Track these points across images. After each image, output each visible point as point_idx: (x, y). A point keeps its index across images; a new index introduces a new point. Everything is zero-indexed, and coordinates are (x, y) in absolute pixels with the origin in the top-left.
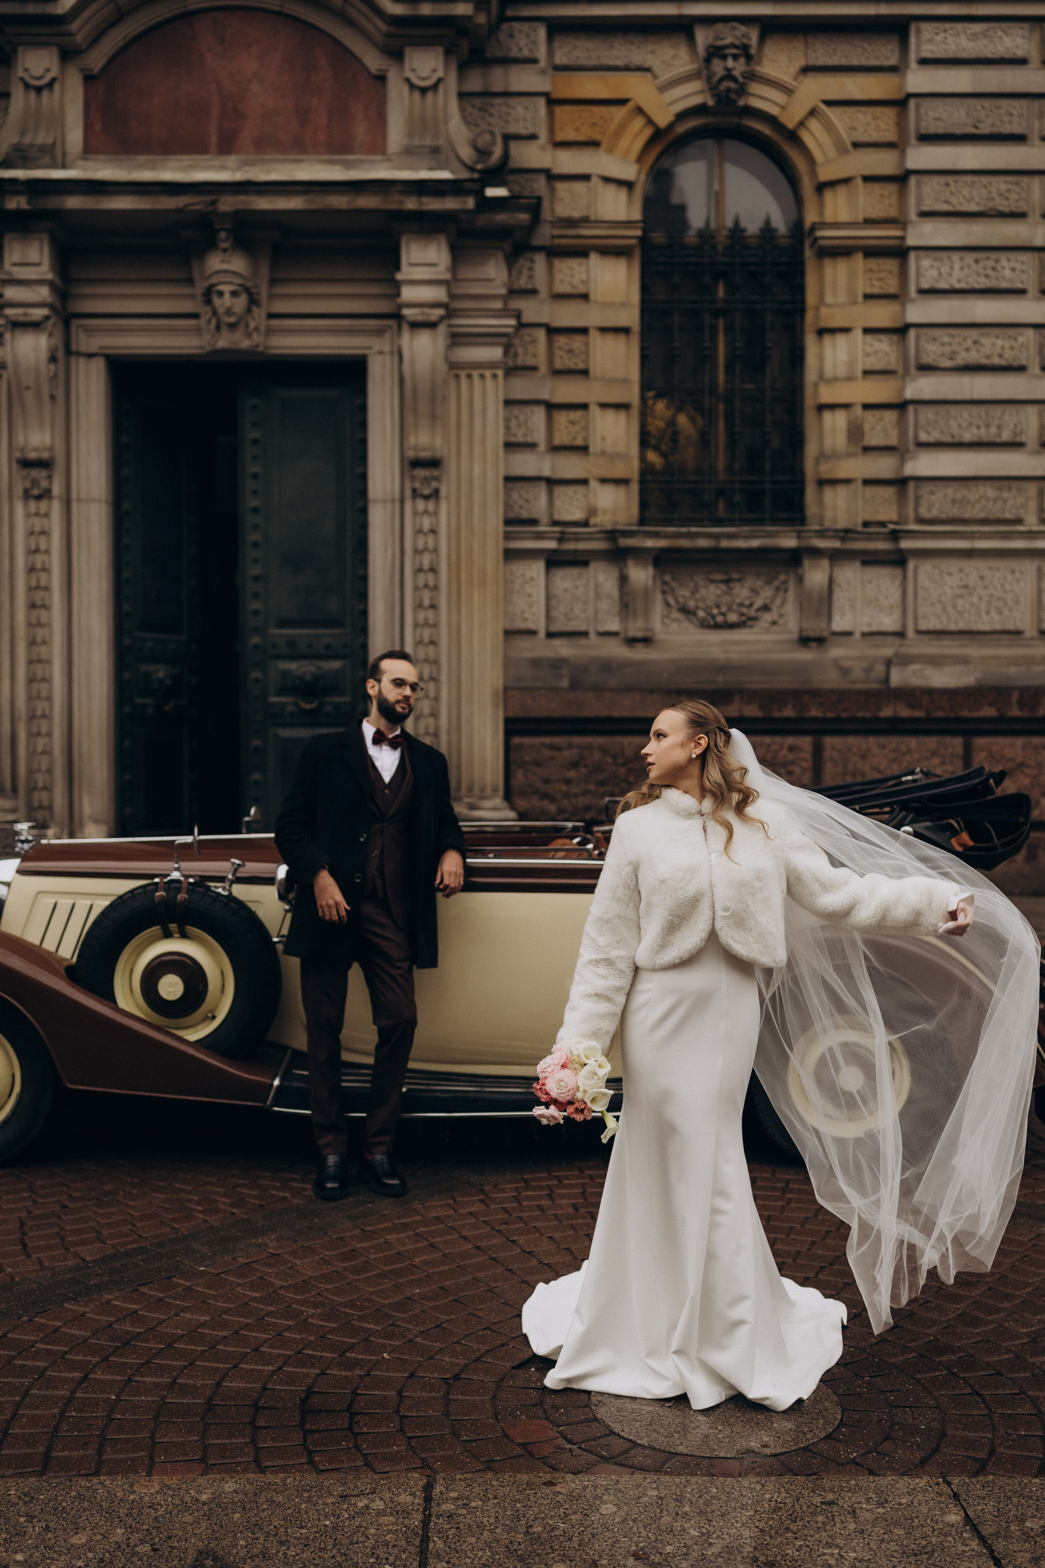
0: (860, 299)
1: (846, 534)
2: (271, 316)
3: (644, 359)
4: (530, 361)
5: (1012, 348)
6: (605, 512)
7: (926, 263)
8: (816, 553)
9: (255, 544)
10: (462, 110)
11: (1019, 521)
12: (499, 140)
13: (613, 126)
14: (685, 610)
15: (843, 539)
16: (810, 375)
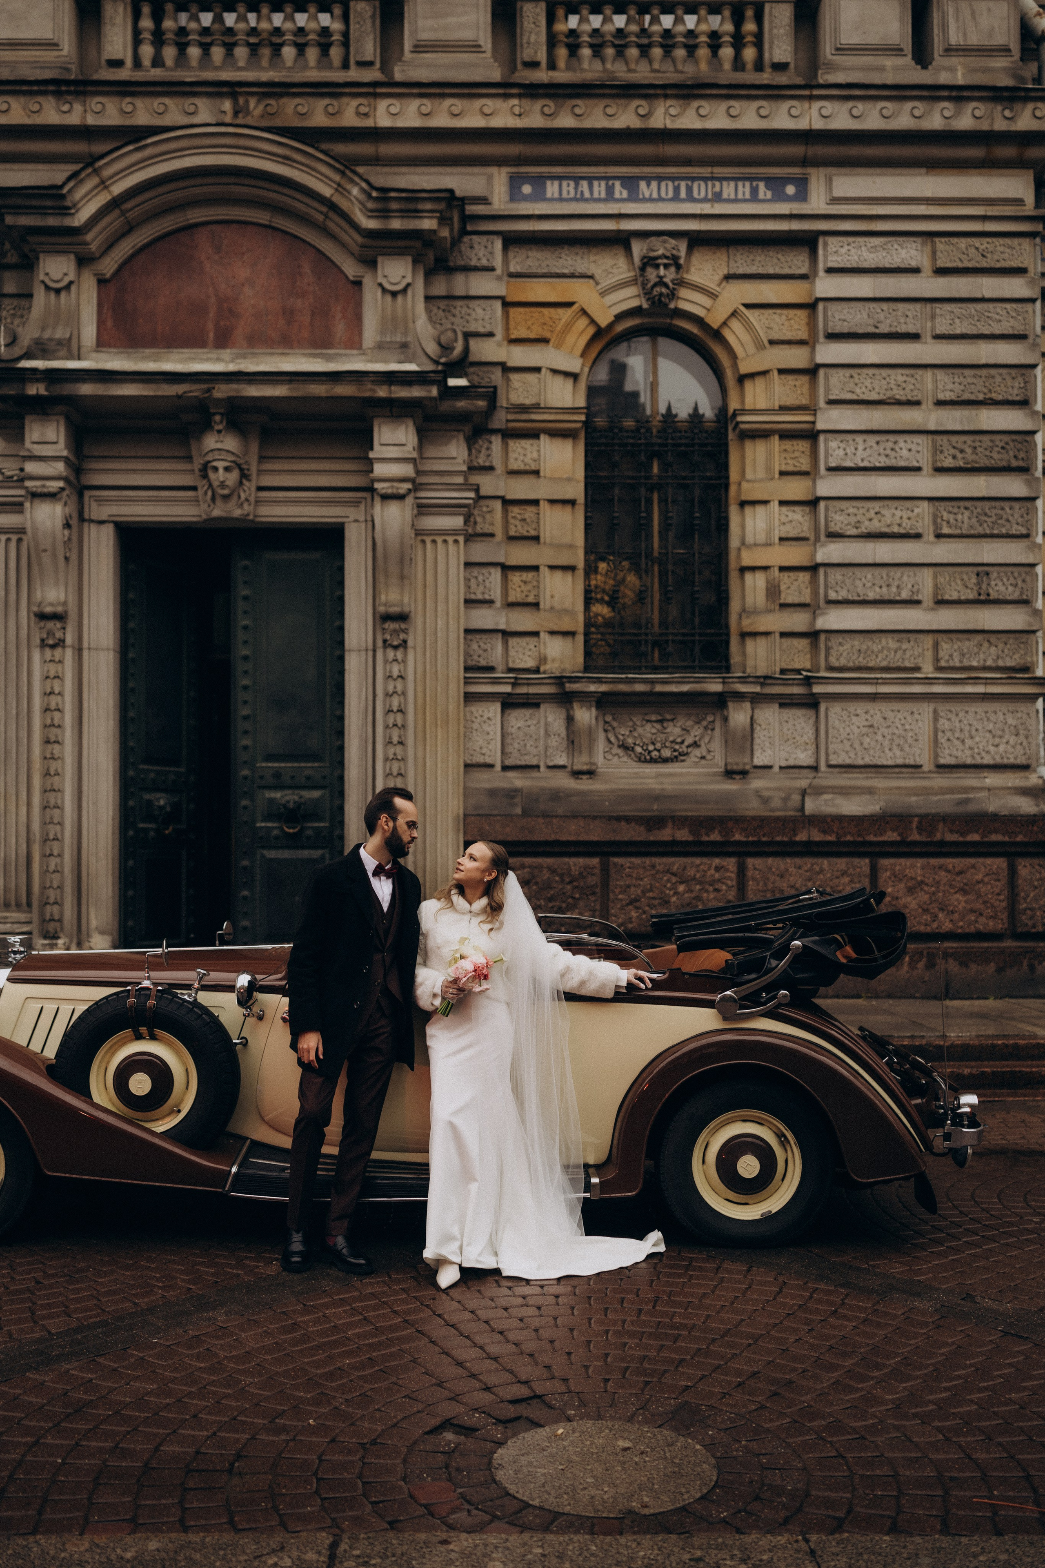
0: (777, 476)
1: (765, 680)
2: (260, 489)
3: (588, 527)
4: (487, 529)
5: (909, 518)
6: (554, 660)
7: (833, 444)
8: (740, 696)
9: (245, 688)
10: (428, 311)
11: (917, 669)
12: (460, 337)
13: (560, 325)
14: (624, 747)
15: (763, 685)
16: (734, 542)
